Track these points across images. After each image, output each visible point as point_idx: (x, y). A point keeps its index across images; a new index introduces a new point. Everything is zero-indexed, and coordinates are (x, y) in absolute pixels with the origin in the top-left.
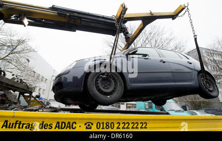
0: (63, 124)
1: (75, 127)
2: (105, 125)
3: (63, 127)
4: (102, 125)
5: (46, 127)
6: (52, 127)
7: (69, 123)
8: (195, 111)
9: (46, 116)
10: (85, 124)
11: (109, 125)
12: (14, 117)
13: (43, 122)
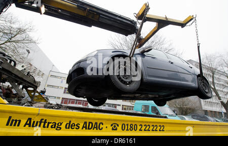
0: (91, 124)
1: (102, 128)
2: (129, 127)
3: (90, 128)
4: (126, 126)
5: (73, 127)
6: (79, 127)
7: (96, 123)
8: (184, 116)
9: (73, 115)
10: (112, 125)
11: (133, 127)
12: (38, 114)
13: (70, 122)
